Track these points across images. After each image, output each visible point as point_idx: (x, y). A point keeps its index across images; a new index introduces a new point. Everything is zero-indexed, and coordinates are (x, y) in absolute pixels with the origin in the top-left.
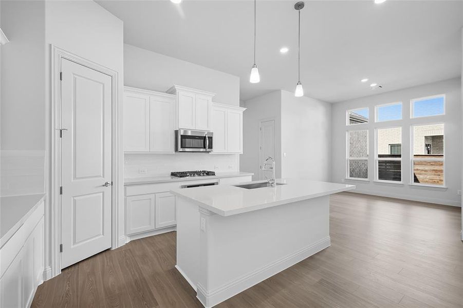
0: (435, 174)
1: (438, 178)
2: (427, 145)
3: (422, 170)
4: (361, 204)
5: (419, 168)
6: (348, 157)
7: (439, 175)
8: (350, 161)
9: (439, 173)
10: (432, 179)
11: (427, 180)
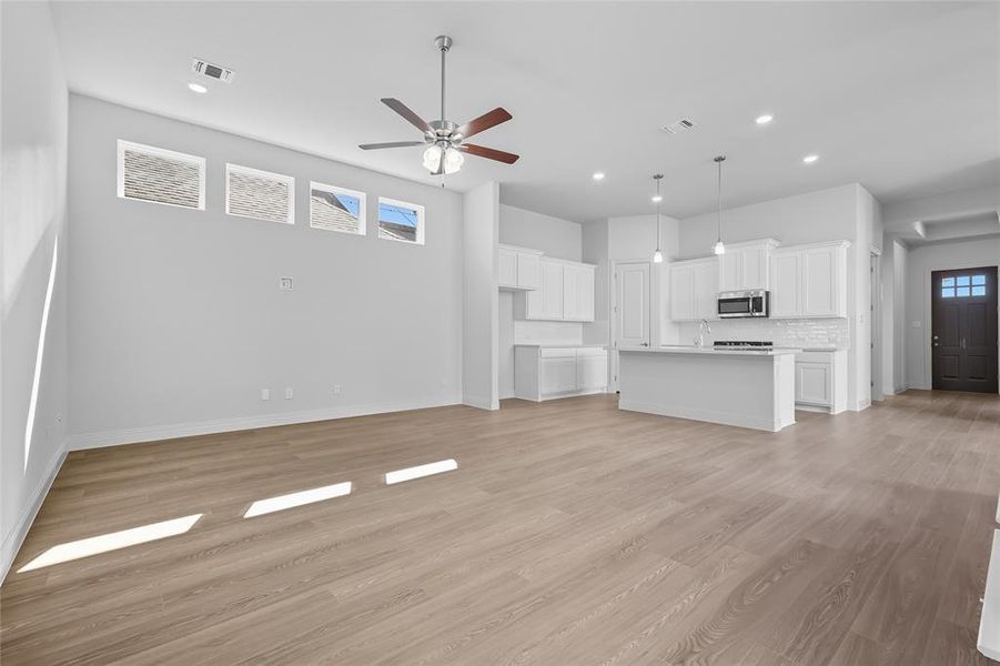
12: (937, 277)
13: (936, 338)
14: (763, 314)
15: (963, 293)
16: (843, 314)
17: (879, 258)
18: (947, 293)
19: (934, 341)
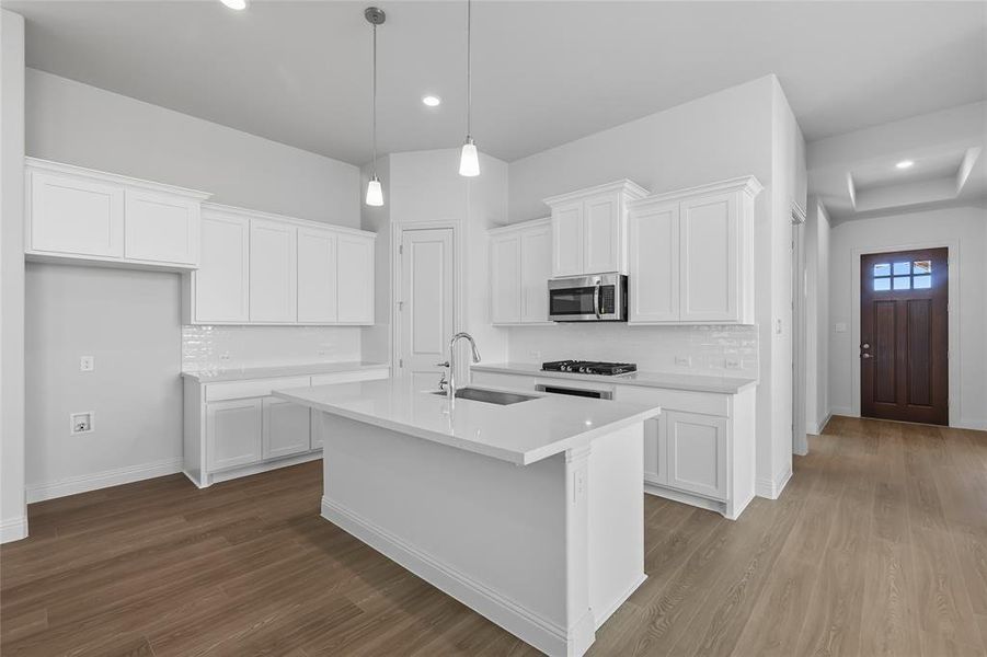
12: (867, 261)
13: (866, 346)
14: (617, 315)
15: (902, 284)
16: (748, 317)
17: (801, 225)
18: (880, 286)
19: (863, 351)
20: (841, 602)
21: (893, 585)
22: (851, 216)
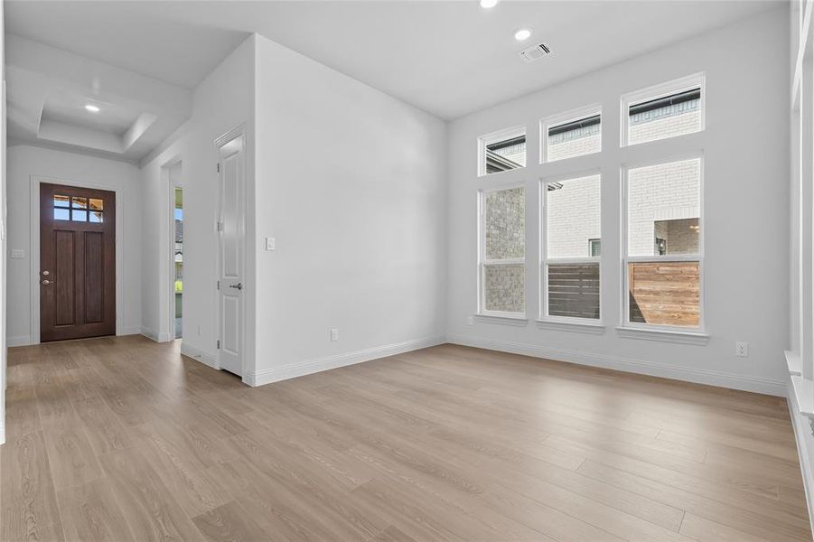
0: (674, 301)
1: (678, 307)
2: (658, 241)
3: (651, 292)
4: (491, 385)
5: (644, 288)
6: (482, 257)
7: (682, 302)
8: (487, 267)
9: (682, 298)
10: (670, 312)
11: (659, 313)
13: (46, 273)
18: (60, 215)
19: (43, 277)
20: (144, 490)
21: (169, 453)
22: (34, 141)
